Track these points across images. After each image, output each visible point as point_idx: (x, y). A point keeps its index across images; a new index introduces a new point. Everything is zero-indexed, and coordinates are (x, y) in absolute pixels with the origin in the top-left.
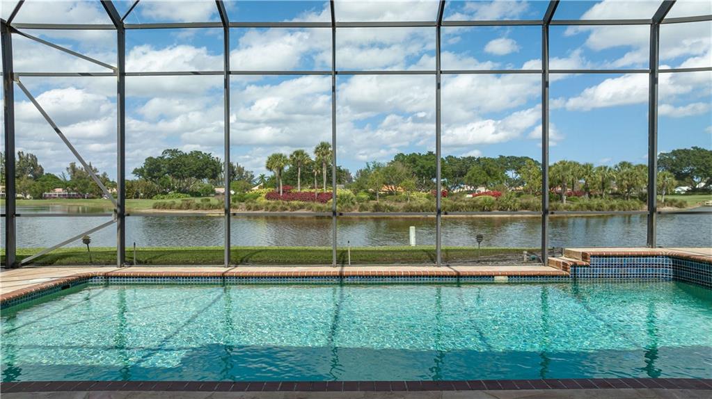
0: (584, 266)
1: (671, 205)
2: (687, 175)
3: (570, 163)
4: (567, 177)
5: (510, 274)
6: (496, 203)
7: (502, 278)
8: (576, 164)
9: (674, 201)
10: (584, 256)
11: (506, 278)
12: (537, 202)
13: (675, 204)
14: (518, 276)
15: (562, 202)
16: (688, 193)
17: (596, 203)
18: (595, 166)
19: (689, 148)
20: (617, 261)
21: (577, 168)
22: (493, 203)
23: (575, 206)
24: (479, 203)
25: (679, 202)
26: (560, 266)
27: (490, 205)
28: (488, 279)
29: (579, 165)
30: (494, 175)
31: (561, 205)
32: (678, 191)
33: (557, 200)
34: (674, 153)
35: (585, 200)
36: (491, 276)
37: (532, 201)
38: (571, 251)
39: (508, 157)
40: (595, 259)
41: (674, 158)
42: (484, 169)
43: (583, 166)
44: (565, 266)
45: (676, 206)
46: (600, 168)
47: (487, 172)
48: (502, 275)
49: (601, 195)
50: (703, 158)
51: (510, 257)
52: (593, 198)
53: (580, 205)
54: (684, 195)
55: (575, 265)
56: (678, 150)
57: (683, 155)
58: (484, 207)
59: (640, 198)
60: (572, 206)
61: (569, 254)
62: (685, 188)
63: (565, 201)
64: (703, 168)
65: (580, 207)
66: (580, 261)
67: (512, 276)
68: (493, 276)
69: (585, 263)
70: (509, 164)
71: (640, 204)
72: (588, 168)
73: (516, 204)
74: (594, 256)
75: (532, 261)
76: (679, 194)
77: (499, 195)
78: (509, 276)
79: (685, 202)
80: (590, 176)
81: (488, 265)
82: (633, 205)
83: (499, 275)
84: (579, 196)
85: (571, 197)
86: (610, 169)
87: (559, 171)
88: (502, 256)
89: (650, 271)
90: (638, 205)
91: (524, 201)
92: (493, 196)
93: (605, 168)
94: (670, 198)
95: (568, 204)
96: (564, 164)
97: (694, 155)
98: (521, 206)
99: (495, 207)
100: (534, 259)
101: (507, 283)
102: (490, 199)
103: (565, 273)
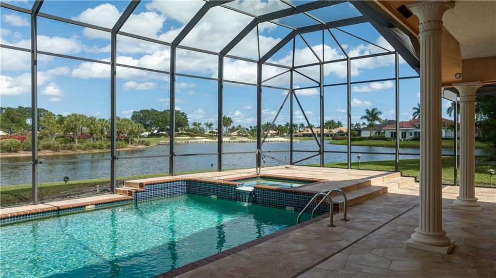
0: (142, 192)
1: (142, 144)
2: (148, 125)
3: (80, 115)
4: (78, 126)
5: (96, 203)
6: (22, 144)
7: (91, 206)
8: (83, 116)
9: (144, 141)
10: (141, 185)
11: (94, 206)
12: (57, 144)
13: (144, 143)
14: (102, 204)
15: (75, 143)
16: (149, 136)
17: (98, 143)
18: (97, 118)
19: (149, 109)
20: (159, 186)
21: (85, 120)
22: (19, 145)
23: (84, 146)
24: (5, 145)
25: (146, 142)
26: (126, 193)
27: (17, 147)
28: (81, 208)
29: (86, 117)
30: (18, 122)
31: (74, 145)
32: (143, 135)
33: (70, 142)
34: (142, 112)
35: (90, 142)
36: (83, 206)
37: (52, 143)
38: (130, 183)
39: (26, 108)
40: (148, 186)
41: (141, 114)
42: (8, 117)
43: (89, 118)
44: (130, 193)
45: (145, 145)
46: (100, 120)
47: (11, 120)
48: (91, 205)
49: (101, 138)
50: (157, 115)
51: (84, 190)
52: (95, 140)
53: (88, 145)
54: (146, 137)
55: (137, 192)
56: (144, 110)
57: (146, 113)
58: (11, 149)
59: (125, 140)
60: (82, 146)
61: (129, 185)
62: (147, 133)
63: (77, 143)
64: (156, 122)
65: (88, 147)
66: (138, 189)
67: (98, 204)
68: (85, 206)
69: (142, 190)
70: (28, 113)
71: (126, 144)
72: (93, 120)
73: (39, 145)
74: (147, 185)
75: (103, 191)
76: (143, 137)
77: (24, 138)
78: (95, 205)
79: (150, 142)
80: (94, 125)
81: (74, 198)
82: (121, 144)
83: (89, 205)
84: (85, 139)
85: (81, 140)
86: (106, 121)
87: (72, 122)
88: (79, 191)
89: (175, 190)
90: (124, 144)
91: (46, 143)
92: (18, 139)
93: (103, 120)
94: (142, 139)
95: (79, 145)
96: (76, 116)
97: (152, 114)
98: (43, 147)
99: (21, 148)
100: (104, 190)
101: (95, 210)
102: (16, 142)
103: (131, 197)
